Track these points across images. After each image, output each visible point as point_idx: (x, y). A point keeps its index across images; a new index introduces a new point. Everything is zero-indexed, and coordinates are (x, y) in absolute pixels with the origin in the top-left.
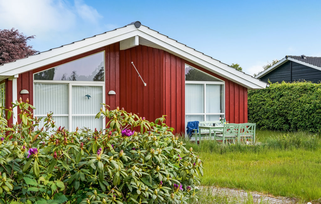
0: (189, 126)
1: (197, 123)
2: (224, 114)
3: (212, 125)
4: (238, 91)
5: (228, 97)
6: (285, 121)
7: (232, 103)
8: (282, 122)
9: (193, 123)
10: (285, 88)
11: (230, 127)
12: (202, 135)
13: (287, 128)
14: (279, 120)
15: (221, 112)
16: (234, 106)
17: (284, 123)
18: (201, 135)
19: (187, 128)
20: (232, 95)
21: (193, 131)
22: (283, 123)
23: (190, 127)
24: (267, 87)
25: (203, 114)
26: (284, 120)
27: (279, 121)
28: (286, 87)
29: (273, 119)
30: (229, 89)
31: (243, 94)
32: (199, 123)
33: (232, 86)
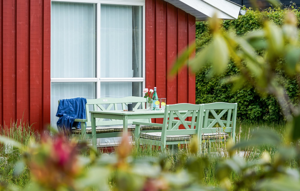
0: (63, 111)
1: (83, 101)
2: (141, 79)
3: (125, 108)
4: (176, 23)
5: (152, 37)
6: (251, 98)
7: (160, 53)
8: (244, 101)
9: (73, 102)
10: (251, 22)
11: (180, 112)
12: (101, 132)
13: (258, 113)
14: (239, 95)
15: (135, 75)
16: (165, 61)
17: (251, 102)
18: (98, 133)
19: (58, 115)
20: (161, 33)
21: (76, 124)
22: (247, 101)
23: (65, 112)
24: (240, 14)
25: (92, 79)
26: (249, 95)
27: (238, 98)
28: (252, 19)
29: (225, 92)
30: (153, 18)
31: (186, 31)
32: (86, 103)
33: (161, 10)
